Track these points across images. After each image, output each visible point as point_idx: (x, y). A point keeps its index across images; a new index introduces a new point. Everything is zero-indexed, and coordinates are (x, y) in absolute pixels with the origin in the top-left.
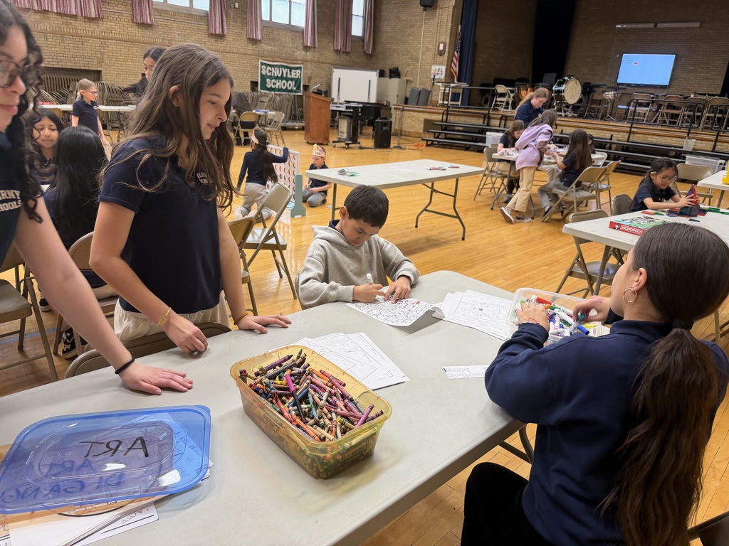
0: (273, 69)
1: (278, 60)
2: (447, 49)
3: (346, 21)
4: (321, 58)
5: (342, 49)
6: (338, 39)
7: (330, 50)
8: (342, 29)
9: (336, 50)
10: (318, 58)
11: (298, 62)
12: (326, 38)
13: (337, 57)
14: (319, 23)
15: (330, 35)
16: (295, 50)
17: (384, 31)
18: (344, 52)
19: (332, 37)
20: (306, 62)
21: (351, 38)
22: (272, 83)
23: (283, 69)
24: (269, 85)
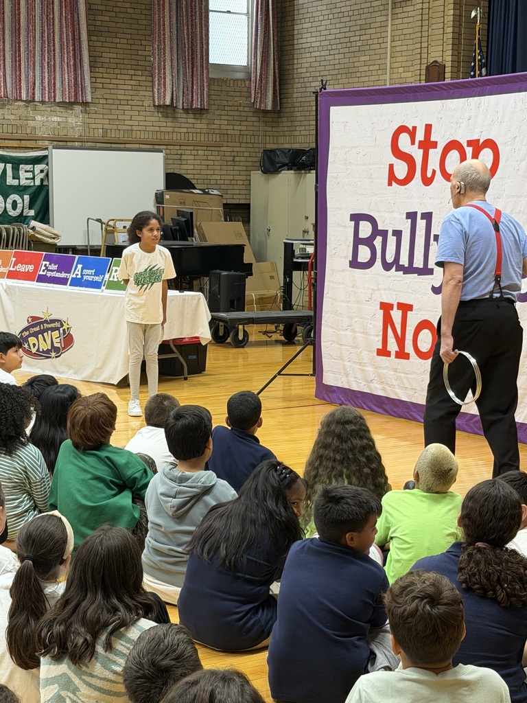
3: (188, 29)
4: (113, 131)
5: (181, 101)
6: (165, 78)
7: (143, 109)
8: (175, 51)
9: (159, 106)
10: (105, 131)
11: (40, 143)
12: (128, 77)
13: (164, 124)
14: (102, 39)
15: (140, 68)
16: (28, 113)
17: (304, 46)
18: (186, 111)
19: (146, 73)
20: (66, 141)
21: (208, 73)
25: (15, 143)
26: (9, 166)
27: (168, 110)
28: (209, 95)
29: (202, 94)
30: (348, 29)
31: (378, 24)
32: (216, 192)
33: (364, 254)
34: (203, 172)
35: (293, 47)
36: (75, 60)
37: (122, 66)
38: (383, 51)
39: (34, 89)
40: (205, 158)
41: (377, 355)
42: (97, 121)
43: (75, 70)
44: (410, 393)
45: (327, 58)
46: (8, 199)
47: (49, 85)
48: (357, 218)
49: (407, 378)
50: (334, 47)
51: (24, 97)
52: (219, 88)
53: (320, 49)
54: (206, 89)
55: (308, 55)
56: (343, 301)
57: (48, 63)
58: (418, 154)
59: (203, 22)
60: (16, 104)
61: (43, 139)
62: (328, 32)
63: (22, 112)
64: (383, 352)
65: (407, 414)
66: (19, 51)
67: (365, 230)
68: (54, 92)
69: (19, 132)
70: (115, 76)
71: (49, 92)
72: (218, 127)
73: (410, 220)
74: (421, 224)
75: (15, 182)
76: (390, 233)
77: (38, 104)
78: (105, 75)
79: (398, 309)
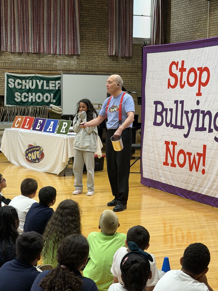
0: (24, 81)
1: (32, 71)
3: (124, 23)
4: (90, 67)
5: (120, 54)
6: (113, 44)
7: (103, 57)
8: (118, 32)
9: (110, 56)
10: (87, 66)
11: (58, 72)
12: (97, 44)
13: (113, 63)
14: (86, 28)
15: (102, 40)
16: (54, 59)
17: (174, 29)
18: (122, 58)
19: (105, 42)
20: (70, 71)
21: (132, 42)
22: (23, 97)
23: (38, 81)
24: (18, 99)
25: (47, 72)
26: (45, 82)
27: (114, 58)
28: (133, 51)
29: (129, 50)
30: (192, 21)
31: (204, 19)
32: (134, 92)
33: (159, 119)
34: (129, 84)
35: (170, 30)
36: (74, 37)
37: (95, 39)
38: (206, 30)
39: (56, 49)
40: (131, 78)
41: (164, 165)
42: (83, 62)
43: (74, 41)
44: (176, 182)
45: (183, 34)
46: (44, 95)
47: (62, 48)
48: (156, 103)
49: (175, 176)
50: (186, 29)
51: (52, 53)
52: (137, 48)
53: (181, 30)
54: (131, 48)
55: (176, 33)
56: (150, 140)
57: (62, 38)
58: (179, 74)
59: (131, 20)
60: (49, 55)
61: (60, 70)
62: (184, 23)
63: (51, 59)
64: (166, 164)
65: (174, 192)
66: (50, 34)
67: (160, 108)
68: (65, 50)
69: (50, 67)
70: (91, 43)
71: (62, 51)
72: (136, 64)
73: (176, 104)
74: (180, 105)
75: (48, 88)
76: (168, 110)
77: (58, 56)
78: (87, 43)
79: (172, 144)
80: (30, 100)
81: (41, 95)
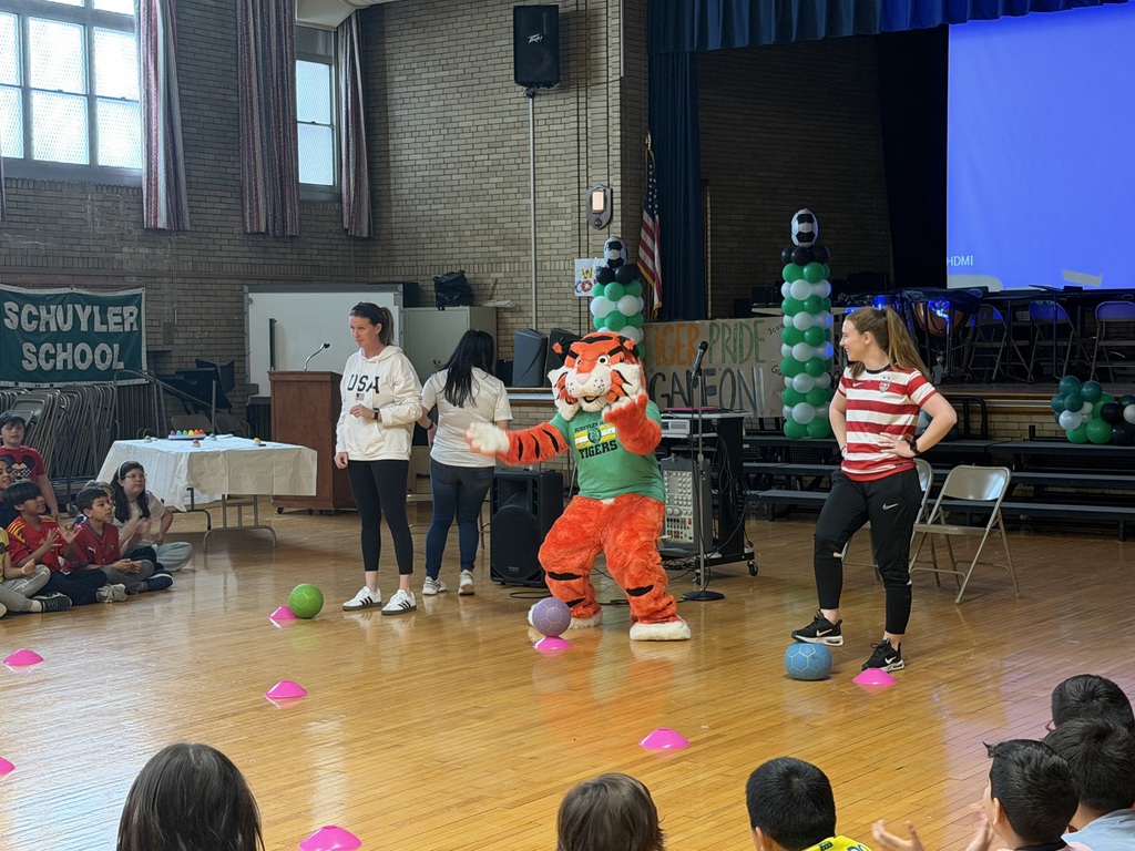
0: (43, 310)
1: (61, 279)
2: (617, 207)
3: (277, 143)
4: (203, 264)
6: (257, 201)
7: (233, 237)
8: (267, 168)
9: (252, 234)
10: (195, 264)
11: (128, 280)
12: (217, 199)
13: (255, 255)
15: (227, 188)
16: (115, 243)
18: (277, 239)
19: (235, 195)
20: (155, 277)
21: (298, 195)
22: (42, 356)
23: (78, 307)
24: (30, 362)
25: (101, 281)
28: (300, 220)
29: (295, 219)
30: (470, 147)
31: (515, 143)
35: (388, 164)
37: (211, 187)
42: (186, 252)
45: (441, 178)
46: (97, 349)
50: (451, 166)
52: (310, 212)
53: (430, 167)
54: (297, 213)
55: (412, 174)
61: (131, 275)
62: (440, 149)
63: (109, 242)
69: (106, 266)
72: (309, 257)
80: (60, 366)
81: (88, 350)
